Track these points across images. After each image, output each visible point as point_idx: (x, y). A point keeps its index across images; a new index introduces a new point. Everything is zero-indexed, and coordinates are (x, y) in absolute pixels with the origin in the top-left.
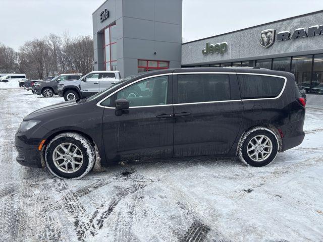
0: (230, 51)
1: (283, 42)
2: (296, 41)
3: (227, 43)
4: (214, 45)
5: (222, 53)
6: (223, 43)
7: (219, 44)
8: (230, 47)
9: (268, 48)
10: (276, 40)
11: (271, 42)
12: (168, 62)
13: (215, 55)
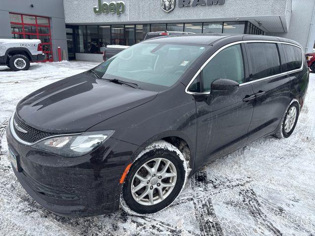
0: (127, 12)
1: (184, 8)
2: (196, 9)
3: (124, 3)
4: (108, 4)
5: (119, 14)
6: (119, 2)
7: (115, 3)
8: (127, 8)
9: (169, 13)
10: (177, 6)
11: (172, 7)
12: (49, 18)
13: (110, 15)
